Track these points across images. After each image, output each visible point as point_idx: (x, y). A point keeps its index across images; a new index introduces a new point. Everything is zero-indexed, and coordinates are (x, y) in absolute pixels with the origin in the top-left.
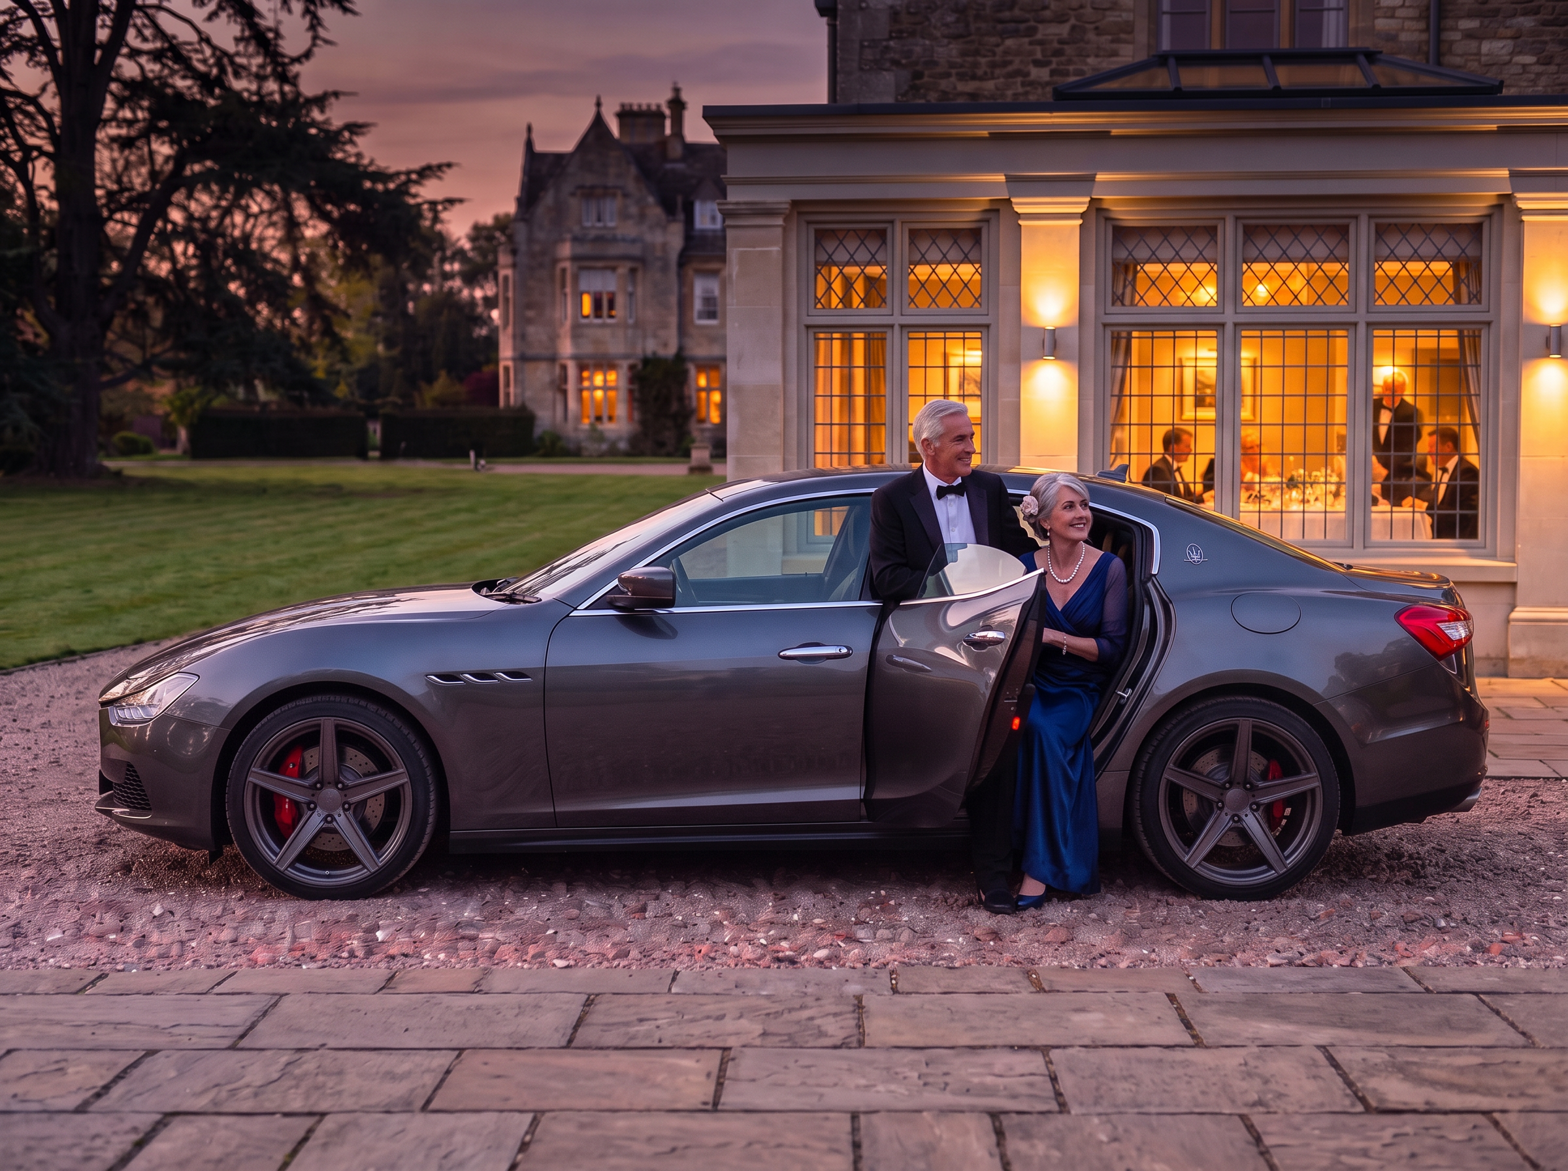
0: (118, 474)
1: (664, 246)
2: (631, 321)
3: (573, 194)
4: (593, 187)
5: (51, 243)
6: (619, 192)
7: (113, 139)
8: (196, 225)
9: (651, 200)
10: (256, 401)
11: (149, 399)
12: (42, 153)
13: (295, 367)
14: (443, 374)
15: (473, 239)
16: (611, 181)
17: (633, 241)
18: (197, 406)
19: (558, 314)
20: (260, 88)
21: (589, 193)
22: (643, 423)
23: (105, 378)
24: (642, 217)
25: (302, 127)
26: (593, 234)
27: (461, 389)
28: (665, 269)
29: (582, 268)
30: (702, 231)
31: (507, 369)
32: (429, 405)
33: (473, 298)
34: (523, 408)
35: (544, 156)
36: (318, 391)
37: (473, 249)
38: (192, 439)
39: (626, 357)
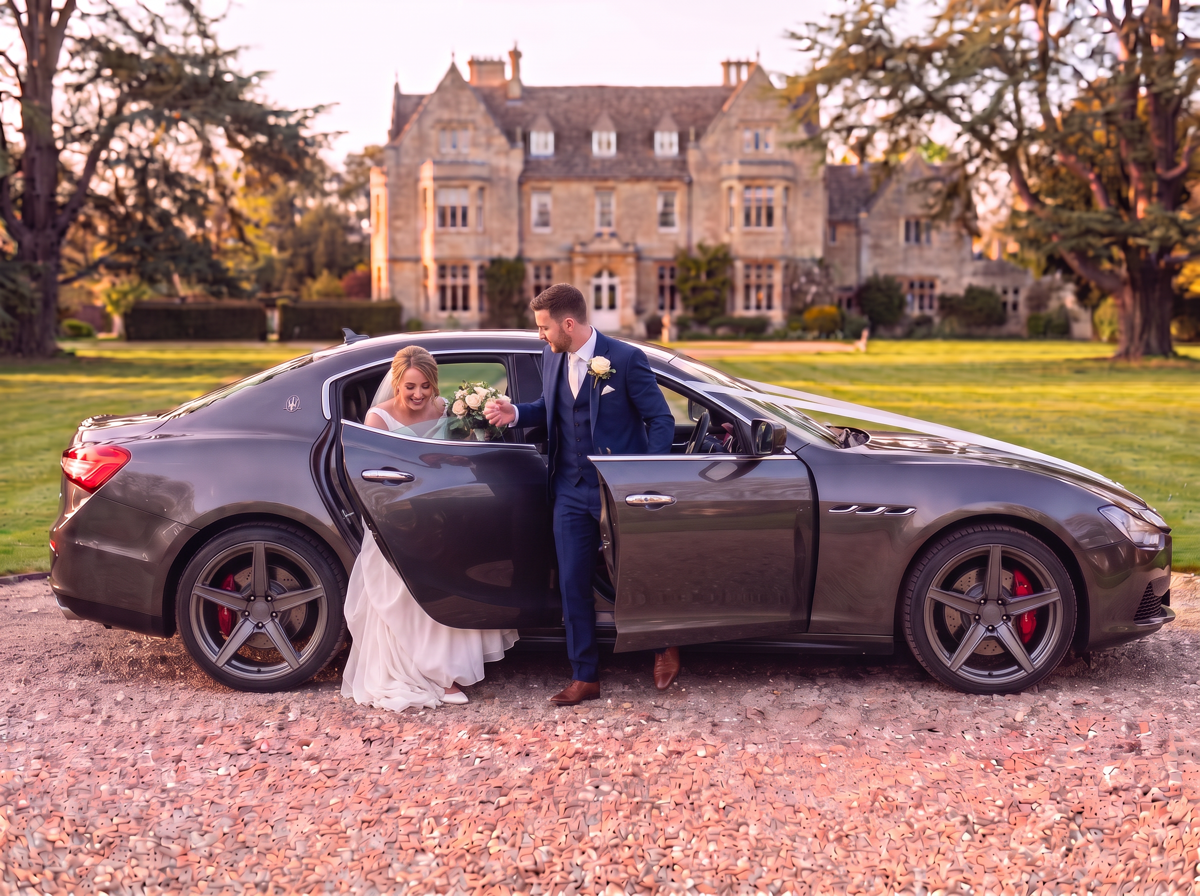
0: (72, 354)
1: (507, 169)
2: (480, 229)
3: (433, 127)
4: (450, 121)
5: (19, 168)
6: (471, 126)
7: (67, 86)
8: (135, 153)
9: (496, 131)
10: (176, 295)
11: (90, 294)
12: (9, 95)
13: (215, 267)
14: (325, 273)
15: (348, 164)
16: (463, 116)
17: (483, 164)
18: (131, 298)
19: (420, 224)
20: (185, 43)
21: (446, 126)
22: (491, 311)
23: (61, 277)
24: (489, 145)
25: (219, 74)
26: (448, 159)
27: (339, 285)
28: (507, 187)
29: (441, 187)
30: (538, 157)
31: (379, 269)
32: (315, 298)
33: (347, 211)
34: (393, 300)
35: (408, 97)
36: (232, 286)
37: (349, 172)
38: (127, 326)
39: (476, 258)
